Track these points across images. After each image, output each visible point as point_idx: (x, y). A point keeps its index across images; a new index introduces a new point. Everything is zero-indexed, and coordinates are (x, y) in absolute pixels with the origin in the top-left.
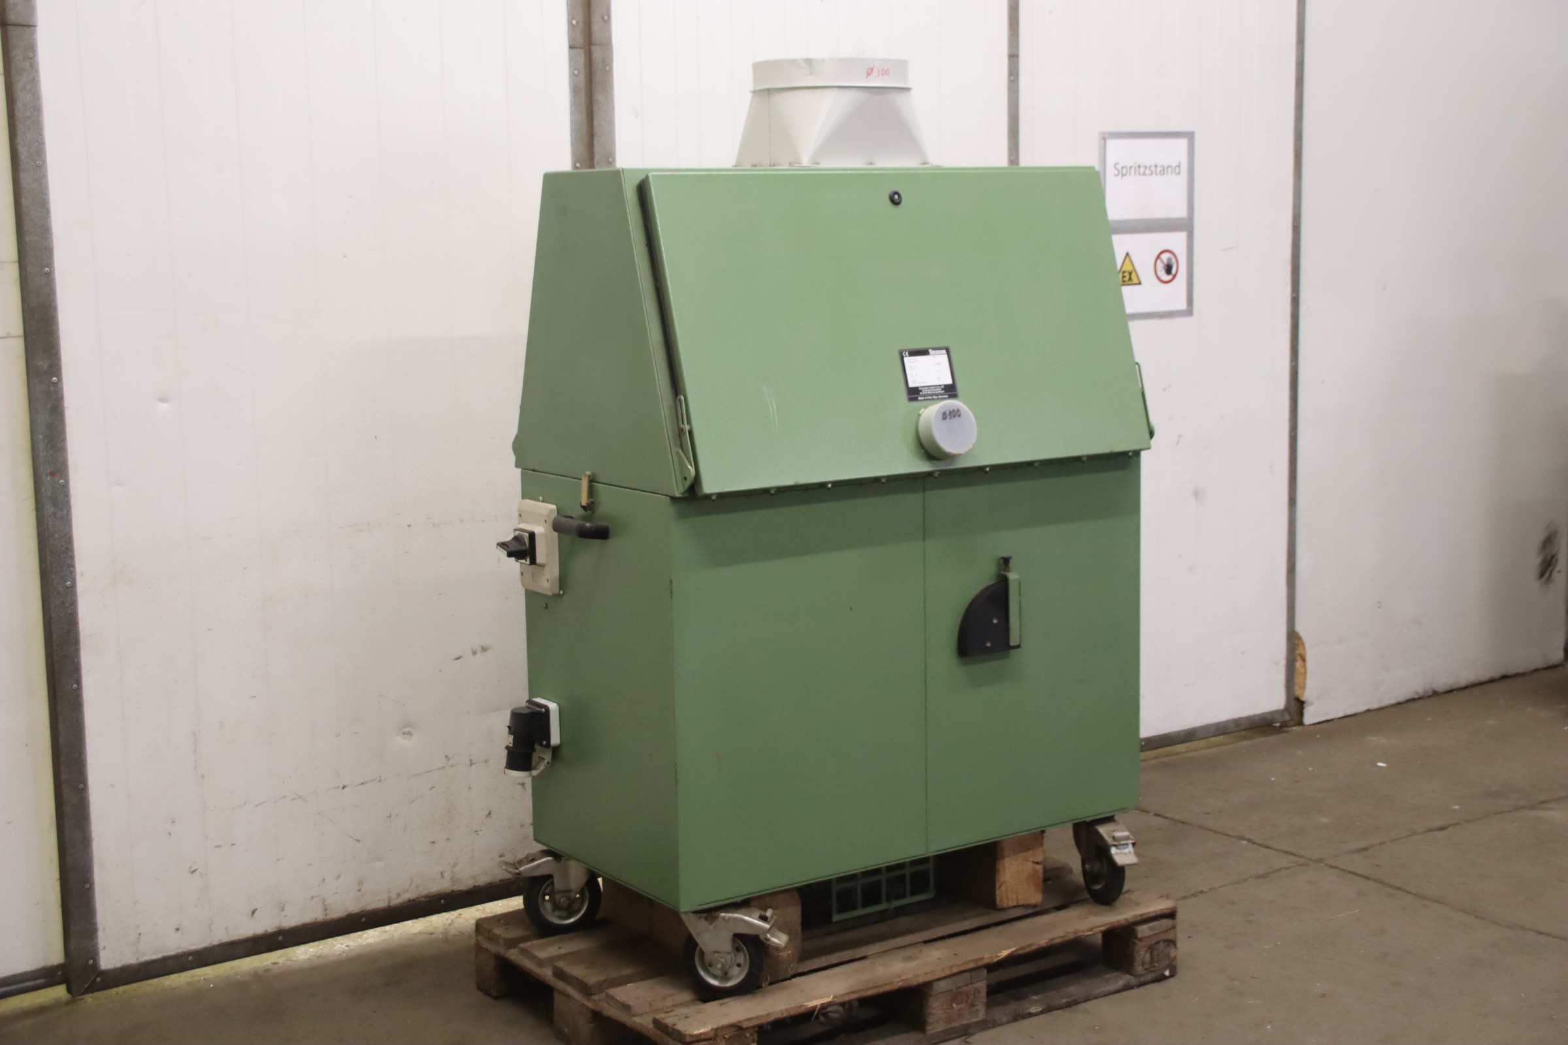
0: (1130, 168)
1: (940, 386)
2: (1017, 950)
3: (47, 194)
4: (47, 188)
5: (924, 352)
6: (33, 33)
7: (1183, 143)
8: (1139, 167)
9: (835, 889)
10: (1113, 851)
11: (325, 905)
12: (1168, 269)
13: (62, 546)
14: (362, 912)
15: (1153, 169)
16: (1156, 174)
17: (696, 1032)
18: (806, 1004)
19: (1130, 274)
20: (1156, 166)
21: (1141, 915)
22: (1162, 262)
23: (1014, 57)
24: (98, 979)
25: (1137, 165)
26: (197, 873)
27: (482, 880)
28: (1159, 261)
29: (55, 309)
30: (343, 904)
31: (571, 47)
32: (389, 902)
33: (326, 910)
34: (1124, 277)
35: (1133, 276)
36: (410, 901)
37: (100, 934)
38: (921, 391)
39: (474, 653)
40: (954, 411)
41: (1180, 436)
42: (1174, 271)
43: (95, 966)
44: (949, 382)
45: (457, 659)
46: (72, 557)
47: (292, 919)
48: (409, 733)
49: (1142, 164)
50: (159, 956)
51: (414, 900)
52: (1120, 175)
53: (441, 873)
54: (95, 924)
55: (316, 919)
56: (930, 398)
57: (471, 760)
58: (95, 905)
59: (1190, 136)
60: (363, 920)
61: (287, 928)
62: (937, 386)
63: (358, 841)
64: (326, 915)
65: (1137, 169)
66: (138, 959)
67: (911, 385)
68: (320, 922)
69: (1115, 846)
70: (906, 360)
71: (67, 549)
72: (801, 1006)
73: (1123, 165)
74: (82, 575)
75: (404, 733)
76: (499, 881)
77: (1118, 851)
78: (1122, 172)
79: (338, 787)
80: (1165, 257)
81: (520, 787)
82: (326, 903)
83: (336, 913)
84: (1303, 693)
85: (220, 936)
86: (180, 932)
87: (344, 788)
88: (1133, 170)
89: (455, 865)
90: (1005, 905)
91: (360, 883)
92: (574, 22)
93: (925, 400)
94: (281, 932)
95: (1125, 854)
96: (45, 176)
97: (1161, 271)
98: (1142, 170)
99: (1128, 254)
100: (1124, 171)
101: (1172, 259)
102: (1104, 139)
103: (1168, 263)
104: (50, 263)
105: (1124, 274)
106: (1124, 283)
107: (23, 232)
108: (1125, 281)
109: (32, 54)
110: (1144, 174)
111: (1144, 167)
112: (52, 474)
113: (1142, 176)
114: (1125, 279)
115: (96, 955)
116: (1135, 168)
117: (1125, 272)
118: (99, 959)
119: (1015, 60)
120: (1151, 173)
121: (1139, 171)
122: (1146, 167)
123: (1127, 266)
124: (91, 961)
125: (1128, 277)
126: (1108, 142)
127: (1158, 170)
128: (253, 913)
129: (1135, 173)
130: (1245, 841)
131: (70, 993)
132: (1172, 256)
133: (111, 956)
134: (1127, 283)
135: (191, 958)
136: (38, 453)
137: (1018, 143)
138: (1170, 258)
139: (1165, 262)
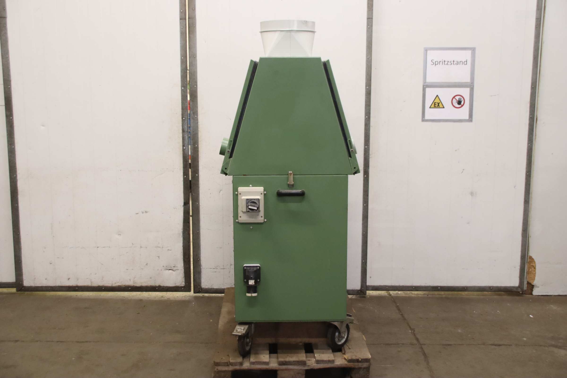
0: (440, 62)
3: (9, 65)
4: (9, 63)
6: (6, 19)
7: (469, 52)
8: (445, 61)
12: (459, 102)
14: (103, 286)
15: (452, 62)
19: (438, 104)
20: (454, 61)
22: (456, 100)
23: (370, 19)
24: (23, 288)
25: (443, 61)
26: (52, 264)
27: (144, 284)
28: (454, 99)
29: (12, 98)
30: (97, 283)
31: (180, 19)
32: (112, 285)
33: (92, 283)
34: (435, 105)
35: (440, 104)
36: (119, 286)
37: (24, 276)
39: (143, 213)
41: (463, 170)
42: (462, 103)
43: (22, 284)
45: (137, 214)
46: (16, 169)
47: (81, 283)
48: (120, 234)
50: (41, 286)
51: (120, 286)
52: (434, 65)
53: (130, 279)
54: (22, 273)
55: (88, 285)
57: (141, 246)
58: (22, 267)
59: (473, 50)
60: (103, 288)
61: (79, 286)
63: (102, 264)
64: (92, 284)
65: (444, 62)
66: (34, 285)
68: (90, 286)
71: (14, 166)
73: (436, 61)
74: (19, 174)
75: (118, 234)
76: (150, 286)
78: (435, 63)
79: (96, 247)
80: (457, 98)
81: (158, 257)
82: (91, 281)
83: (95, 284)
84: (533, 282)
85: (58, 283)
86: (47, 280)
87: (98, 247)
88: (441, 63)
89: (134, 278)
91: (103, 277)
92: (182, 11)
94: (77, 287)
96: (9, 60)
97: (455, 103)
98: (446, 63)
99: (437, 96)
100: (437, 63)
101: (461, 99)
102: (426, 50)
103: (460, 100)
104: (10, 85)
105: (435, 104)
106: (435, 107)
107: (4, 76)
108: (436, 106)
109: (5, 26)
110: (447, 64)
111: (447, 61)
112: (11, 145)
113: (446, 65)
114: (435, 106)
115: (22, 281)
116: (442, 62)
117: (436, 103)
118: (23, 283)
119: (370, 20)
120: (451, 64)
121: (444, 63)
122: (448, 62)
123: (437, 101)
124: (21, 283)
125: (437, 105)
126: (428, 51)
127: (455, 63)
128: (69, 279)
129: (442, 64)
130: (411, 331)
131: (17, 291)
132: (461, 97)
133: (27, 283)
134: (436, 107)
135: (50, 288)
136: (8, 138)
137: (371, 51)
138: (460, 98)
139: (458, 100)
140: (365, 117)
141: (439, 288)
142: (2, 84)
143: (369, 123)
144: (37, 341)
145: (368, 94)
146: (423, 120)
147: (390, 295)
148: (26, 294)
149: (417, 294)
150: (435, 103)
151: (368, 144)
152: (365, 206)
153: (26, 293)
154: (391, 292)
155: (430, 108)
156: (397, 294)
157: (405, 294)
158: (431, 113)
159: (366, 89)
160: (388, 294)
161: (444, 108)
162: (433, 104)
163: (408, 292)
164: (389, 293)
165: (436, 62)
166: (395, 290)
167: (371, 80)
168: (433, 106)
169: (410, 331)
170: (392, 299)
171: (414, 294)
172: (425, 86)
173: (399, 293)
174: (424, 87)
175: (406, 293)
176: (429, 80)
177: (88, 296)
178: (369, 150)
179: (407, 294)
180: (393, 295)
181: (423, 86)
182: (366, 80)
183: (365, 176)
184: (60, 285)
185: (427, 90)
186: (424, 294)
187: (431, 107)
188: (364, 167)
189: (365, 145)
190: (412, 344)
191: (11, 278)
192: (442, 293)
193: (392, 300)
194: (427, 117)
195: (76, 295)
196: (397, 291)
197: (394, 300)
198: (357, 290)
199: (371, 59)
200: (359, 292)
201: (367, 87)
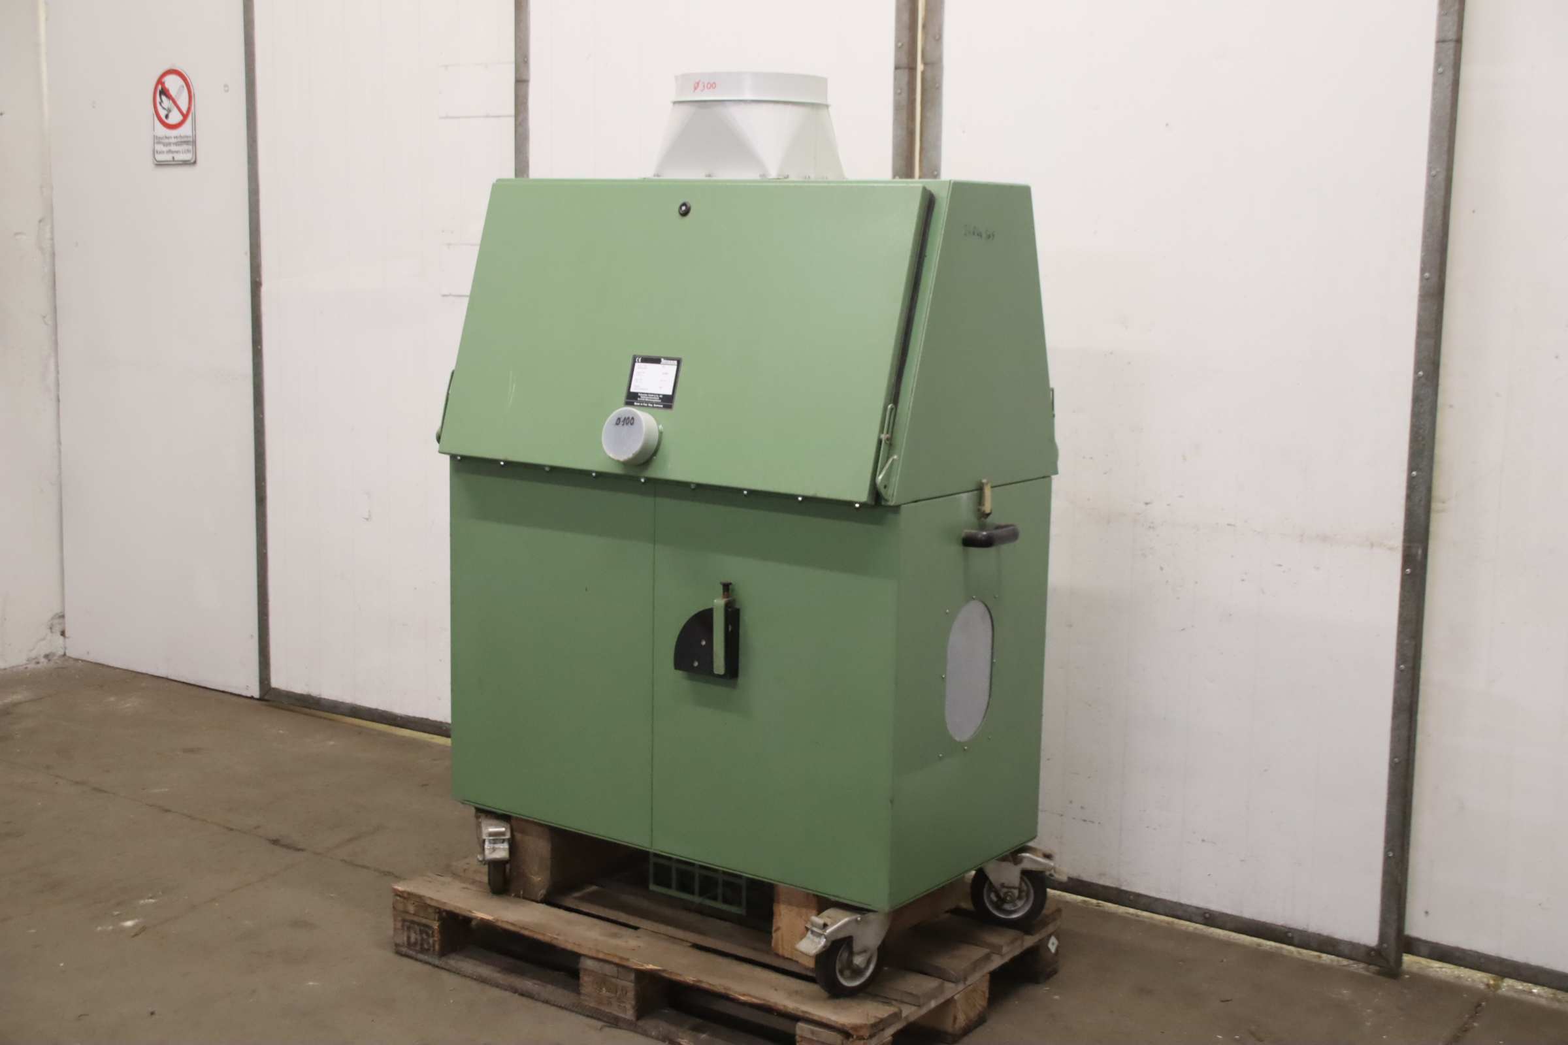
1: (659, 395)
2: (659, 970)
5: (657, 361)
6: (527, 86)
9: (652, 859)
10: (809, 934)
18: (474, 911)
21: (803, 1012)
23: (1445, 43)
38: (640, 397)
40: (629, 418)
44: (670, 393)
56: (646, 405)
62: (656, 394)
67: (633, 390)
69: (812, 931)
70: (637, 365)
72: (470, 911)
77: (812, 937)
90: (780, 953)
93: (640, 406)
95: (814, 942)
109: (525, 101)
140: (1416, 372)
143: (1430, 395)
145: (1430, 295)
147: (1494, 990)
151: (1422, 466)
152: (1402, 671)
164: (1500, 983)
167: (1442, 250)
170: (1482, 1003)
178: (1429, 484)
180: (1502, 991)
182: (1423, 251)
183: (1408, 570)
188: (1405, 540)
189: (1410, 469)
193: (1479, 1004)
197: (1487, 1006)
198: (1366, 946)
199: (1448, 180)
200: (1373, 953)
201: (1427, 275)
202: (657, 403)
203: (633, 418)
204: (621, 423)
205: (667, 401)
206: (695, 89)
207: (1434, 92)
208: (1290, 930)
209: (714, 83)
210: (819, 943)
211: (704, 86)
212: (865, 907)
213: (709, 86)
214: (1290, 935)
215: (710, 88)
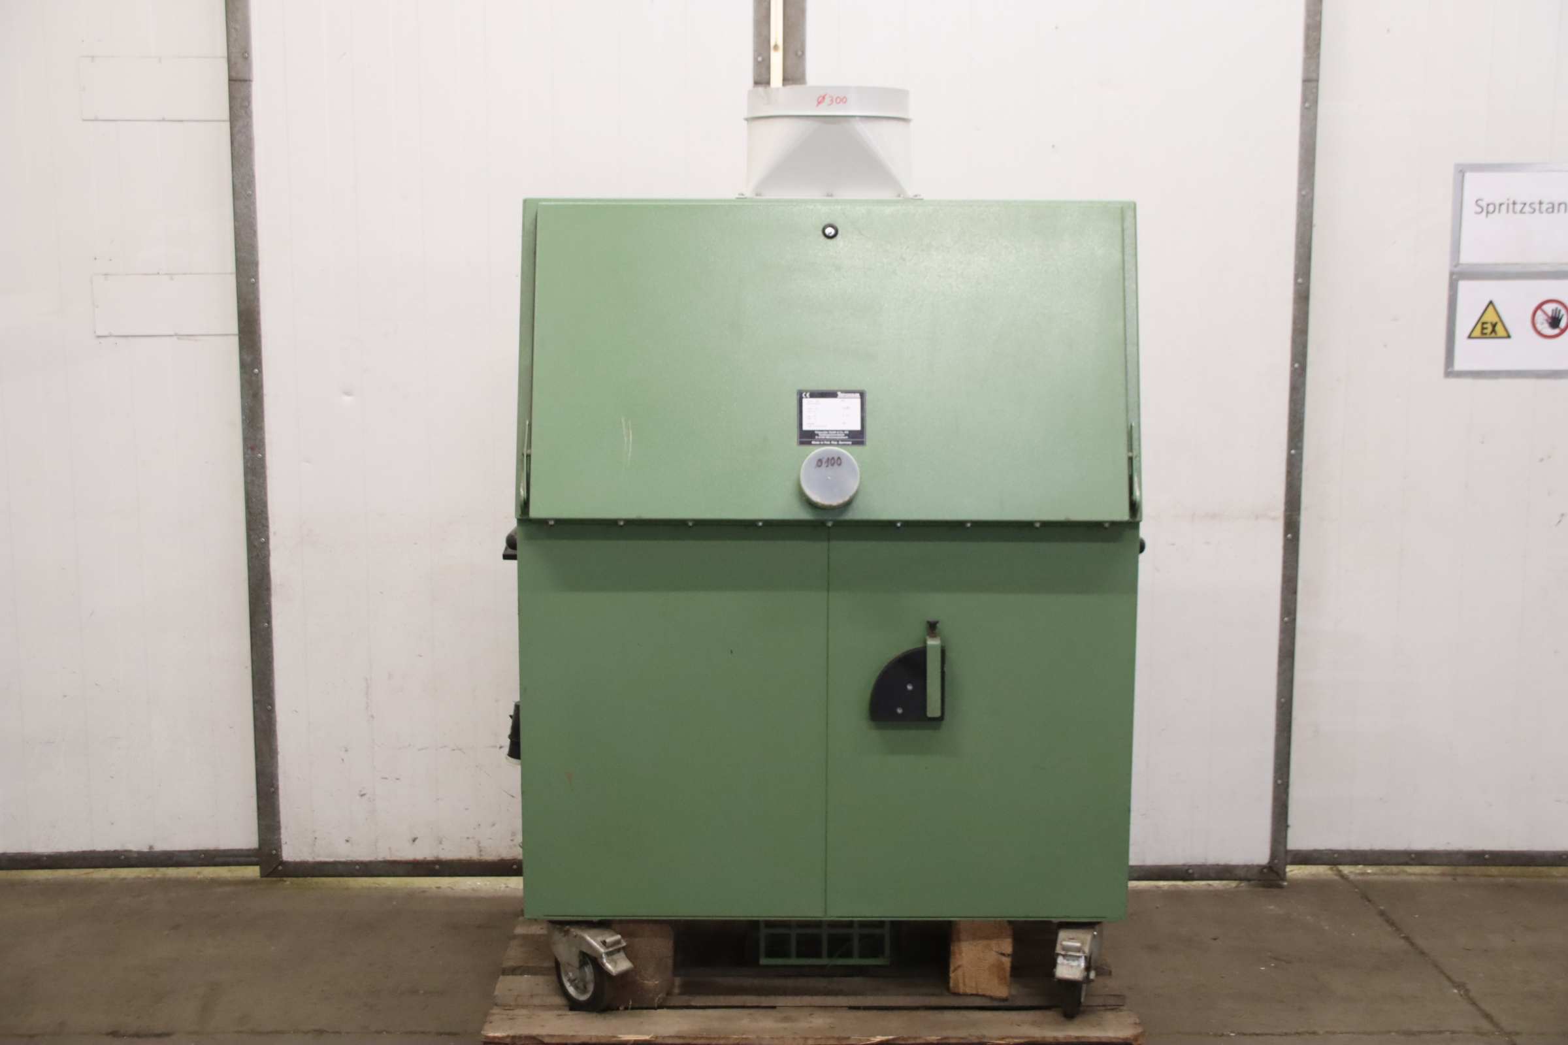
0: (1501, 205)
1: (844, 431)
2: (893, 1039)
3: (254, 218)
4: (255, 212)
5: (832, 394)
6: (250, 86)
8: (1514, 203)
9: (764, 931)
10: (1060, 960)
11: (479, 847)
12: (1554, 322)
13: (258, 509)
15: (1537, 206)
16: (1541, 212)
17: (491, 1034)
18: (620, 1036)
19: (1494, 326)
22: (1545, 313)
23: (1308, 81)
24: (280, 868)
25: (1511, 202)
26: (365, 798)
28: (1539, 313)
29: (258, 313)
30: (497, 850)
31: (756, 83)
33: (480, 851)
34: (1483, 328)
35: (1499, 328)
37: (283, 831)
38: (818, 435)
40: (833, 458)
41: (1563, 515)
42: (1562, 324)
43: (278, 856)
44: (858, 427)
46: (267, 519)
47: (450, 852)
49: (1520, 199)
50: (331, 860)
52: (1484, 213)
54: (279, 822)
55: (472, 857)
56: (829, 443)
58: (278, 806)
61: (444, 860)
62: (839, 431)
63: (513, 797)
64: (481, 856)
65: (1511, 206)
66: (313, 858)
67: (805, 427)
68: (474, 860)
69: (1064, 956)
70: (805, 401)
71: (262, 511)
72: (614, 1037)
73: (1489, 202)
74: (275, 533)
77: (1065, 962)
78: (1487, 209)
79: (495, 747)
80: (1549, 308)
82: (480, 845)
83: (491, 855)
85: (383, 854)
86: (349, 844)
87: (501, 748)
88: (1504, 207)
90: (961, 991)
92: (760, 59)
93: (820, 444)
94: (438, 862)
95: (1072, 967)
96: (254, 203)
97: (1542, 324)
98: (1518, 207)
99: (1491, 303)
100: (1491, 208)
101: (1560, 311)
102: (1461, 171)
103: (1554, 315)
104: (255, 275)
105: (1485, 326)
106: (1485, 336)
107: (237, 250)
108: (1486, 334)
109: (247, 104)
110: (1521, 212)
111: (1522, 204)
112: (252, 449)
113: (1519, 216)
114: (1485, 331)
115: (278, 847)
116: (1508, 205)
117: (1486, 323)
118: (281, 851)
119: (1313, 84)
120: (1532, 210)
121: (1514, 208)
122: (1525, 204)
123: (1490, 317)
124: (274, 852)
125: (1490, 328)
126: (1468, 175)
127: (1544, 207)
128: (414, 840)
129: (1508, 211)
130: (1459, 991)
131: (263, 875)
132: (1560, 307)
133: (291, 851)
134: (1488, 336)
135: (357, 867)
136: (244, 430)
137: (1313, 175)
138: (1557, 309)
139: (1550, 314)
140: (1292, 365)
141: (1487, 856)
142: (231, 274)
143: (1304, 384)
144: (379, 1032)
145: (1302, 298)
146: (1450, 371)
147: (1343, 876)
148: (288, 883)
149: (1423, 874)
150: (1483, 323)
151: (1299, 445)
152: (1286, 623)
153: (288, 881)
154: (1346, 870)
155: (1470, 337)
156: (1362, 874)
157: (1388, 874)
158: (1471, 354)
159: (1296, 283)
160: (1336, 875)
161: (1509, 337)
162: (1479, 327)
163: (1394, 869)
164: (1340, 871)
165: (1488, 205)
166: (1356, 863)
167: (1309, 258)
168: (1477, 332)
169: (1456, 991)
170: (1356, 890)
171: (1414, 874)
172: (1458, 275)
173: (1369, 871)
174: (1454, 277)
175: (1388, 871)
176: (1469, 256)
177: (473, 890)
178: (1301, 460)
179: (1392, 874)
180: (1352, 877)
181: (1452, 274)
182: (1296, 260)
183: (1289, 536)
184: (389, 858)
185: (1463, 285)
186: (1443, 874)
187: (1473, 335)
188: (1286, 510)
189: (1290, 448)
190: (1479, 1032)
191: (245, 836)
192: (1494, 870)
193: (1356, 892)
194: (1459, 366)
195: (439, 888)
196: (1360, 866)
197: (1365, 892)
198: (1258, 866)
199: (1312, 199)
200: (1265, 870)
201: (1300, 280)
202: (842, 440)
203: (839, 458)
204: (824, 465)
205: (856, 438)
206: (819, 103)
207: (1302, 124)
208: (1190, 866)
209: (845, 97)
210: (1079, 966)
211: (832, 100)
212: (1095, 920)
213: (838, 100)
214: (1191, 871)
215: (839, 103)
